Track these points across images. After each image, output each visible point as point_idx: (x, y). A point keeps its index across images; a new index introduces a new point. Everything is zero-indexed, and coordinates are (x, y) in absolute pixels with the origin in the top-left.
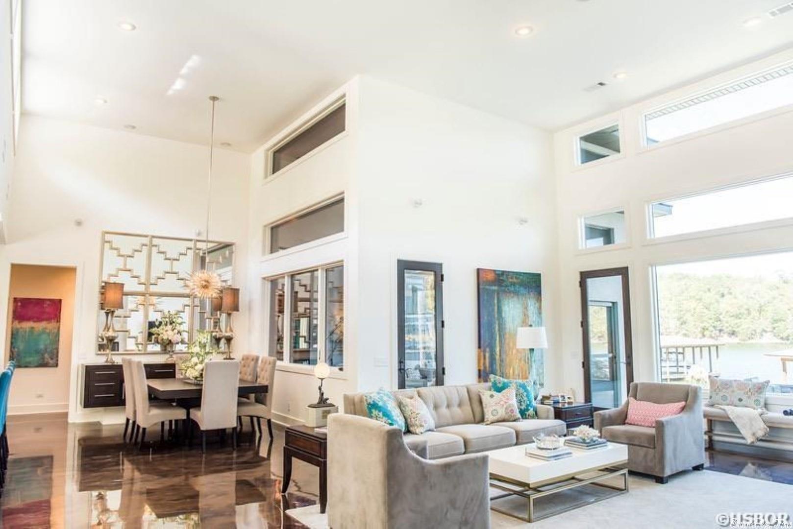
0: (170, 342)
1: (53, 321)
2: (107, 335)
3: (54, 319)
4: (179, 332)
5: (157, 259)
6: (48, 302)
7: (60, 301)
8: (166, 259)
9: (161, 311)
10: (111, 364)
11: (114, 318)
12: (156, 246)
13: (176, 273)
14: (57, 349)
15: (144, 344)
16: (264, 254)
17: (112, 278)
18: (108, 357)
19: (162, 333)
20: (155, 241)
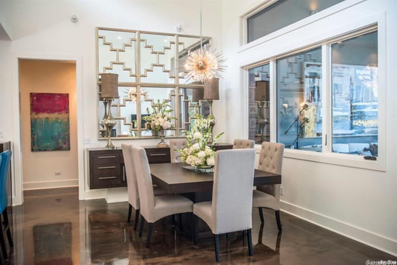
0: (162, 129)
1: (63, 112)
2: (106, 123)
3: (64, 111)
4: (168, 119)
5: (145, 53)
6: (58, 97)
7: (68, 95)
8: (153, 53)
9: (151, 101)
10: (111, 149)
11: (111, 107)
12: (143, 41)
13: (162, 66)
14: (68, 135)
15: (138, 130)
16: (241, 45)
17: (107, 70)
18: (109, 142)
19: (154, 121)
20: (143, 36)
